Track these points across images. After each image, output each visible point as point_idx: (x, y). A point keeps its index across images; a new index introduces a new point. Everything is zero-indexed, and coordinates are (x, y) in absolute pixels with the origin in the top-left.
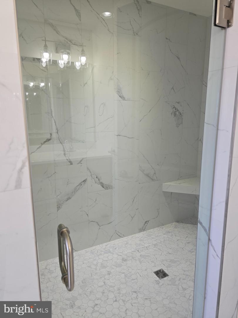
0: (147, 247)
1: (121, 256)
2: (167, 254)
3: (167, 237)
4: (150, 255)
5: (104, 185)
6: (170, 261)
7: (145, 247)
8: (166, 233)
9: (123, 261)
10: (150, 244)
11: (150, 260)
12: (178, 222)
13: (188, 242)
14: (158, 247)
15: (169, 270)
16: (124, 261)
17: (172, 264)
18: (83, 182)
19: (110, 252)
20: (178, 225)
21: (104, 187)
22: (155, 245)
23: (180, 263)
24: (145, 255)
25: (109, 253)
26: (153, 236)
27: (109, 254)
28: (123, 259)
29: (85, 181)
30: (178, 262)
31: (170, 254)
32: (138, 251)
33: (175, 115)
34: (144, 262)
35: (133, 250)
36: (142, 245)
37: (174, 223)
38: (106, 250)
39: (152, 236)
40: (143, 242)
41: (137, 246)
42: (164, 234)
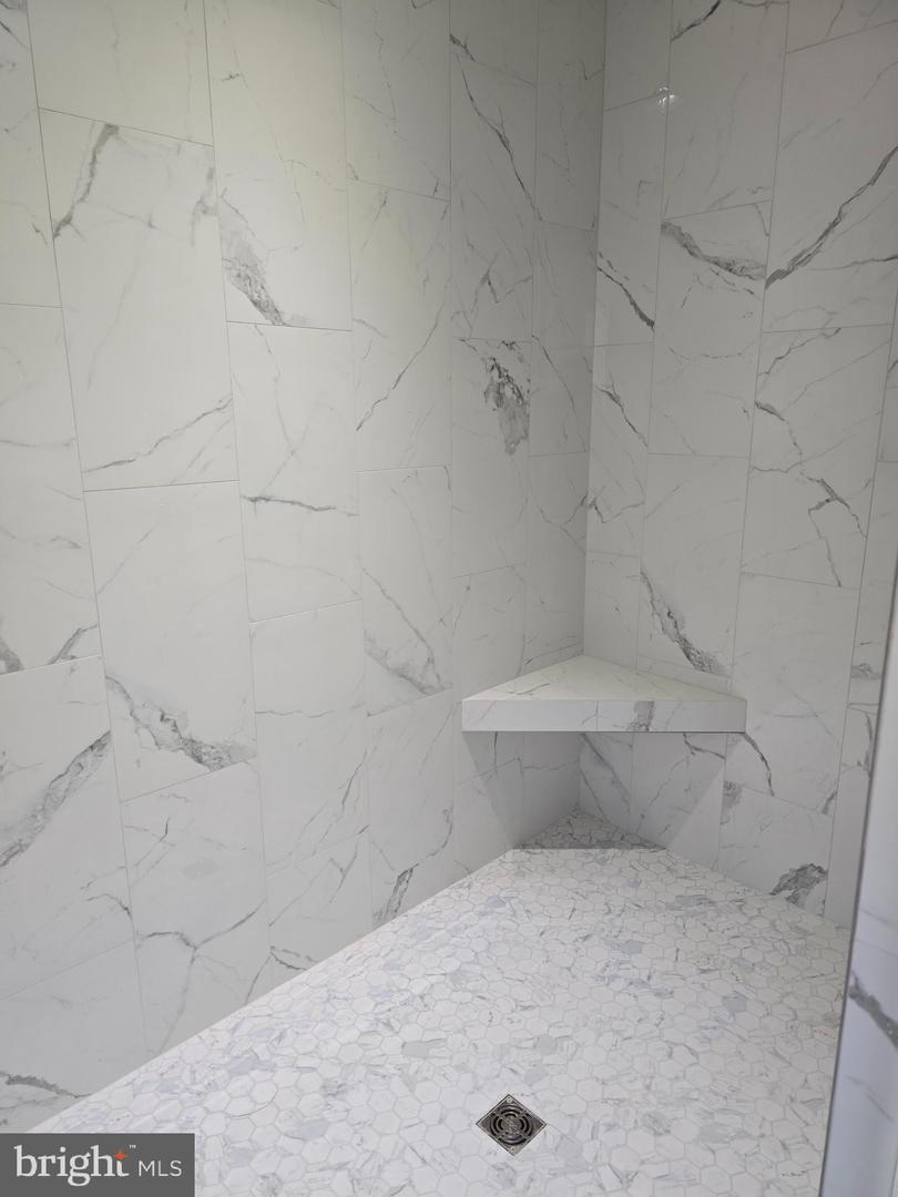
0: (422, 997)
1: (313, 1069)
2: (513, 1011)
3: (497, 928)
4: (444, 1036)
5: (204, 750)
6: (535, 1046)
7: (414, 996)
8: (489, 909)
9: (331, 1100)
10: (433, 979)
11: (448, 1061)
12: (523, 845)
13: (583, 933)
14: (469, 986)
15: (538, 1095)
16: (334, 1095)
17: (547, 1060)
18: (90, 755)
19: (256, 1062)
20: (529, 860)
21: (205, 758)
22: (456, 977)
23: (578, 1045)
24: (421, 1042)
25: (253, 1069)
26: (438, 934)
27: (254, 1074)
28: (324, 1087)
29: (98, 746)
30: (565, 1043)
31: (525, 1008)
32: (388, 1025)
33: (500, 398)
34: (426, 1079)
35: (364, 1026)
36: (399, 990)
37: (509, 854)
38: (237, 1057)
39: (433, 938)
40: (402, 975)
41: (378, 999)
42: (483, 914)
